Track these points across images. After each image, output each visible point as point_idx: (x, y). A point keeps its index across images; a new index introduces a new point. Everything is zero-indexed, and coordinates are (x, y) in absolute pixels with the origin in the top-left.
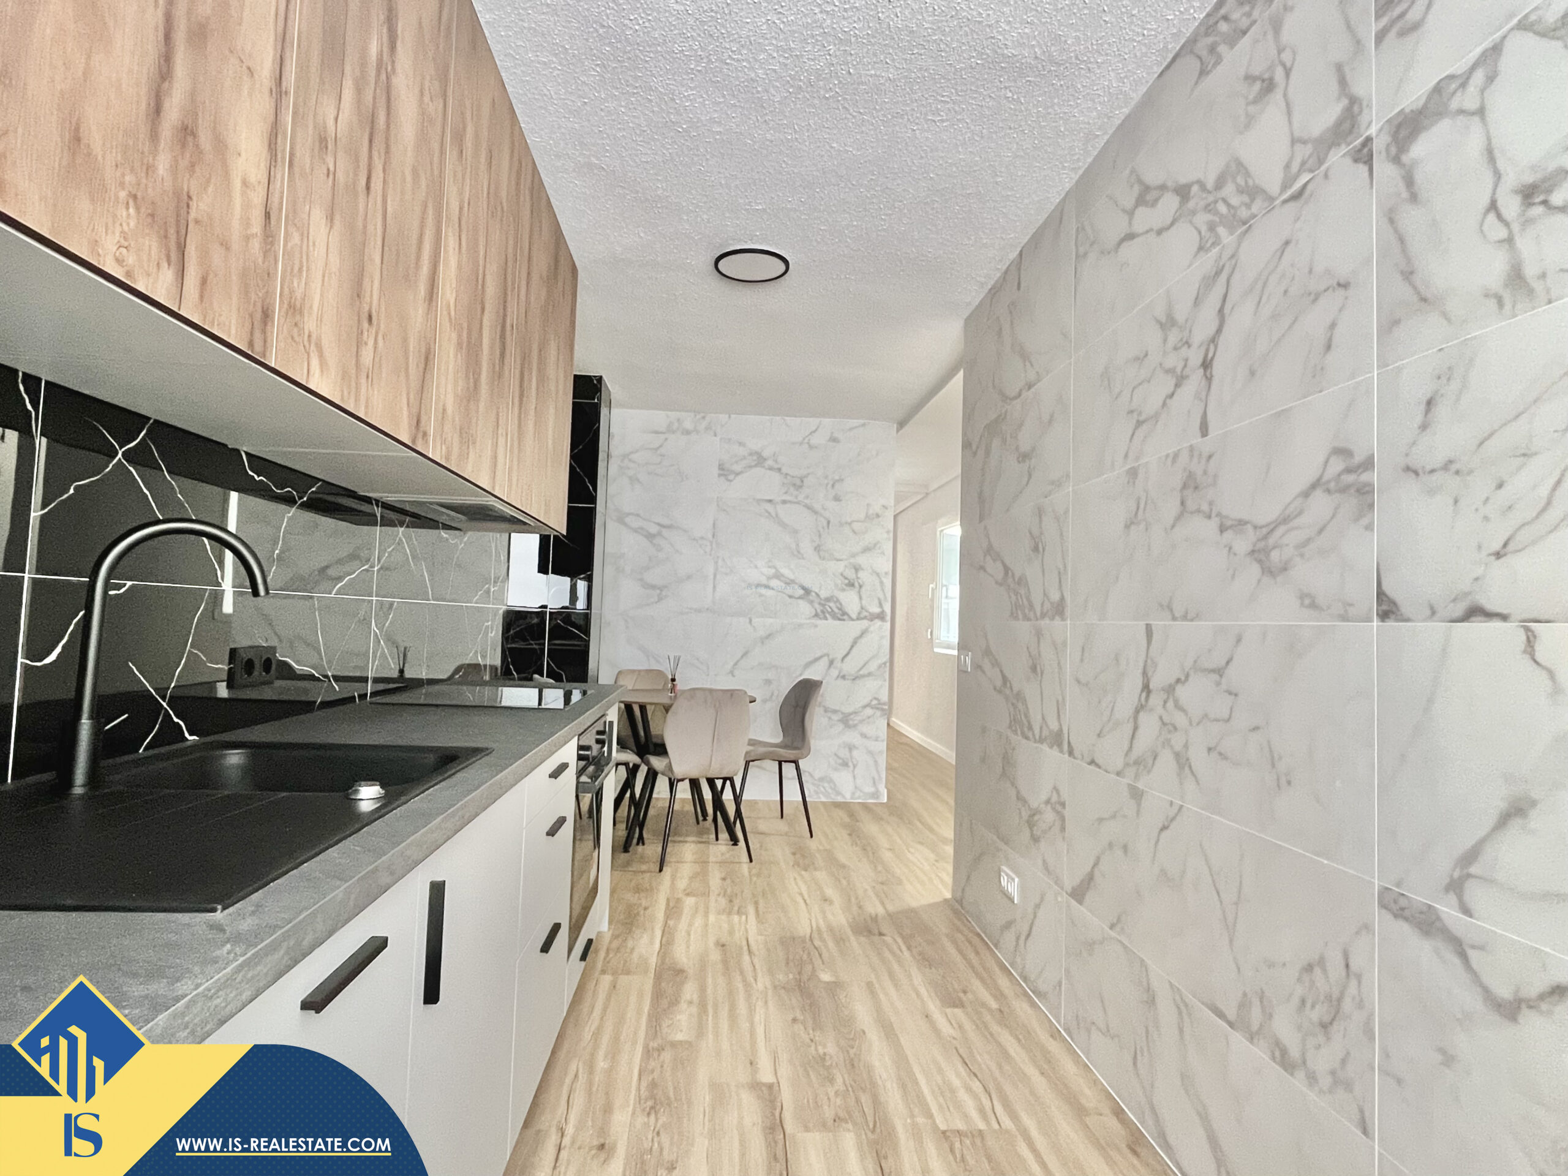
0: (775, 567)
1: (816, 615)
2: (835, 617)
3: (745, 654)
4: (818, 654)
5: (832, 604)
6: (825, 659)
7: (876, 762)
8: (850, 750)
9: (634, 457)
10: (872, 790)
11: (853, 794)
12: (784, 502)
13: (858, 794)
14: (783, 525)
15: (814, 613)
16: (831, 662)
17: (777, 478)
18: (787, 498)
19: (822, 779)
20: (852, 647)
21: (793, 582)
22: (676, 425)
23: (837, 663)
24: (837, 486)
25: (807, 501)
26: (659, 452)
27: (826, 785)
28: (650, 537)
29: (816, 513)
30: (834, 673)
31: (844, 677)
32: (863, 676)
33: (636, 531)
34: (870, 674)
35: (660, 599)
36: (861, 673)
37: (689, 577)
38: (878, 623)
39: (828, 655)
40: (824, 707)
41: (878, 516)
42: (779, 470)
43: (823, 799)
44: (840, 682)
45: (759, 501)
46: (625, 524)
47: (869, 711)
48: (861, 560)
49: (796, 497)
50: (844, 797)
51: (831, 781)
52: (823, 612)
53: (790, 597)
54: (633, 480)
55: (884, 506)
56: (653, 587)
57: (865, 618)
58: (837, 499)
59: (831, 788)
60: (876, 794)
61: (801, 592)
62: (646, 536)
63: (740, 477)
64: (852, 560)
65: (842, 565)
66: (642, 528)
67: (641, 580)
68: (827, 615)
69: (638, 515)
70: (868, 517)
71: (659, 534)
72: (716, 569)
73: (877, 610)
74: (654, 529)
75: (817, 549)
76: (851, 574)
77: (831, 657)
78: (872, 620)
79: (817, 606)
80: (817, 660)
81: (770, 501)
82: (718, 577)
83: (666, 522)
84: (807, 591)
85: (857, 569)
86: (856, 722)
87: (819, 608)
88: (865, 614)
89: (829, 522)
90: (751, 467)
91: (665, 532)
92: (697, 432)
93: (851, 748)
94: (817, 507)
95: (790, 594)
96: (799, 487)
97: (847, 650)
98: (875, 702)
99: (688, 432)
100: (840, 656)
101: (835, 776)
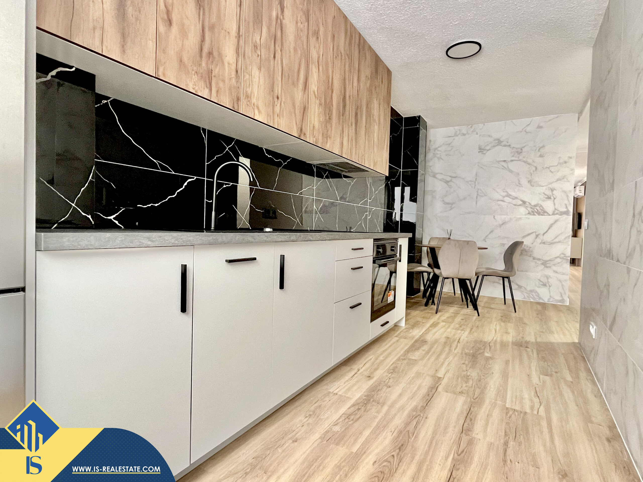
0: (507, 192)
1: (529, 213)
2: (539, 214)
3: (491, 232)
4: (530, 232)
5: (538, 208)
6: (534, 234)
7: (563, 285)
8: (548, 278)
9: (439, 149)
10: (560, 298)
11: (549, 299)
12: (512, 161)
13: (551, 300)
14: (511, 171)
15: (528, 212)
16: (537, 236)
17: (508, 150)
18: (513, 159)
19: (531, 291)
20: (549, 228)
21: (516, 198)
22: (458, 132)
23: (541, 236)
24: (541, 150)
25: (525, 159)
26: (451, 145)
27: (533, 294)
28: (447, 182)
29: (529, 164)
30: (539, 240)
31: (544, 243)
32: (555, 243)
33: (440, 180)
34: (559, 242)
35: (451, 209)
36: (555, 240)
37: (465, 199)
38: (565, 216)
39: (535, 232)
40: (533, 257)
41: (566, 162)
42: (510, 146)
43: (532, 300)
44: (542, 245)
45: (499, 162)
46: (436, 178)
47: (559, 260)
48: (554, 185)
49: (519, 157)
50: (543, 300)
51: (536, 292)
52: (533, 212)
53: (515, 205)
54: (440, 158)
55: (569, 157)
56: (448, 204)
57: (557, 214)
58: (541, 156)
59: (536, 296)
60: (563, 301)
61: (521, 203)
62: (445, 182)
63: (489, 152)
64: (550, 186)
65: (544, 188)
66: (443, 179)
67: (443, 201)
68: (535, 213)
69: (442, 174)
70: (559, 163)
71: (451, 181)
72: (478, 195)
73: (565, 210)
74: (448, 179)
75: (530, 182)
76: (549, 193)
77: (537, 234)
78: (561, 215)
79: (529, 209)
80: (529, 234)
81: (505, 161)
82: (479, 197)
83: (454, 175)
84: (524, 202)
85: (552, 190)
86: (550, 265)
87: (530, 210)
88: (556, 212)
89: (536, 169)
90: (494, 146)
91: (454, 180)
92: (469, 134)
93: (548, 277)
94: (530, 161)
95: (515, 204)
96: (519, 153)
97: (546, 230)
98: (562, 256)
99: (464, 135)
100: (542, 233)
101: (539, 290)
